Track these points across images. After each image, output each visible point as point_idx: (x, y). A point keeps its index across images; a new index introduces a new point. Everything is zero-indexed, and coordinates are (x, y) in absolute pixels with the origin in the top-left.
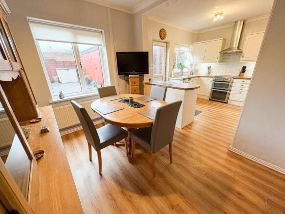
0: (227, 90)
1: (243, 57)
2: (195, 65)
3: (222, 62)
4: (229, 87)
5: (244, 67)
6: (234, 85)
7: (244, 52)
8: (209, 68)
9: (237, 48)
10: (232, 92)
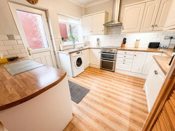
0: (113, 61)
1: (123, 29)
2: (87, 37)
3: (107, 34)
4: (114, 58)
5: (124, 38)
6: (118, 55)
7: (123, 24)
8: (98, 40)
9: (117, 21)
10: (117, 62)
